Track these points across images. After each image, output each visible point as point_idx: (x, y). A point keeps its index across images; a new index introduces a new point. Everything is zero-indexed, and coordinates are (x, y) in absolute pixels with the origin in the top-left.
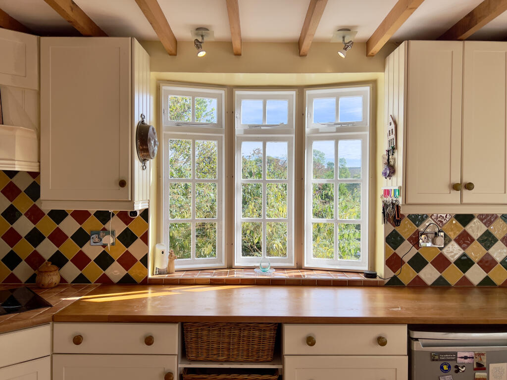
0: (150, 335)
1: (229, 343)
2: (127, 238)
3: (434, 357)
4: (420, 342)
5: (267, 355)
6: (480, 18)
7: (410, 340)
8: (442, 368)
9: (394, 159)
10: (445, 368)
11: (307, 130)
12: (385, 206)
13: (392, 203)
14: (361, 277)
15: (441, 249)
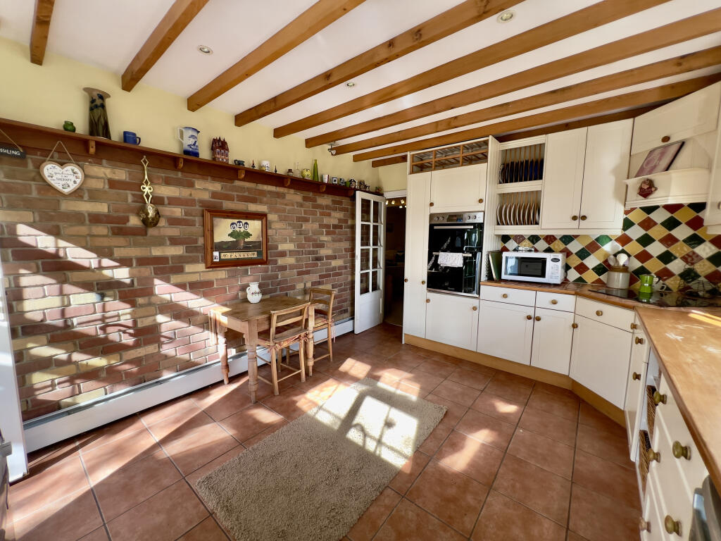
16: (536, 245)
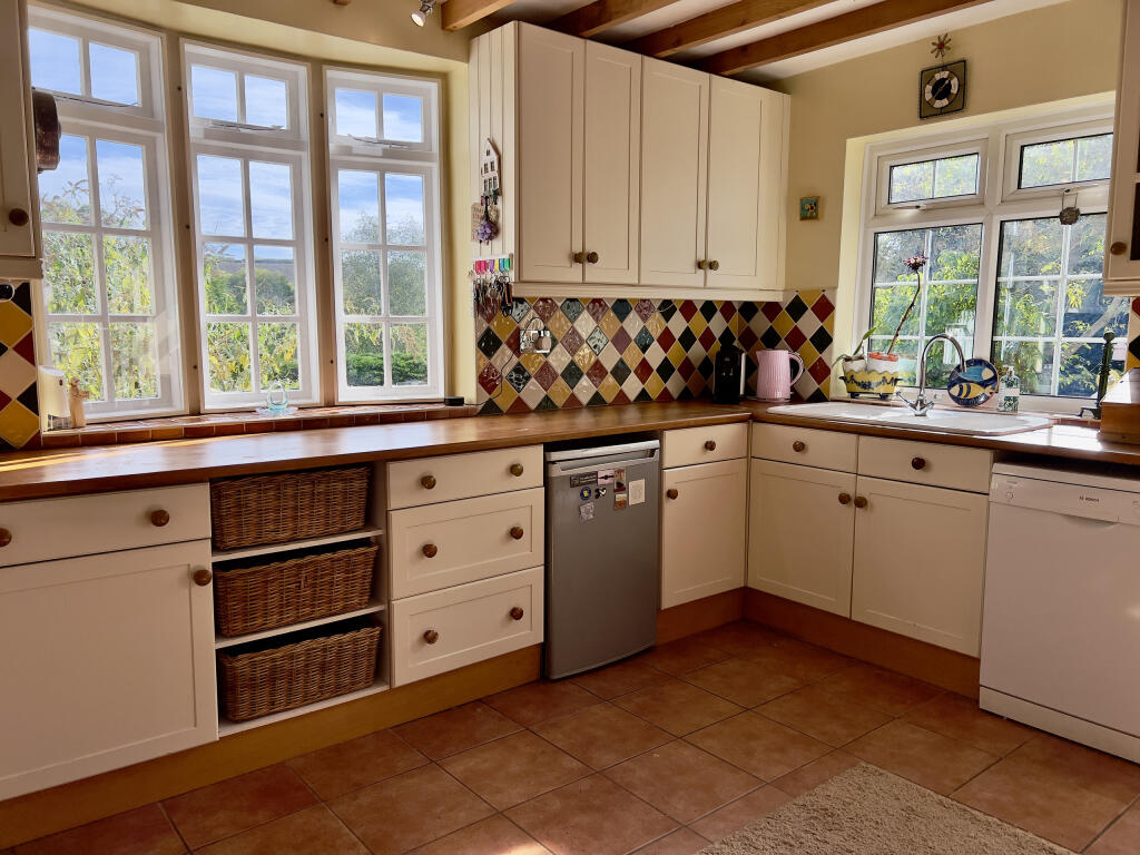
0: (157, 509)
1: (296, 508)
3: (574, 482)
4: (558, 465)
5: (358, 519)
6: (617, 13)
7: (547, 464)
8: (582, 494)
9: (497, 211)
10: (586, 494)
11: (332, 147)
12: (480, 290)
13: (497, 282)
15: (546, 355)
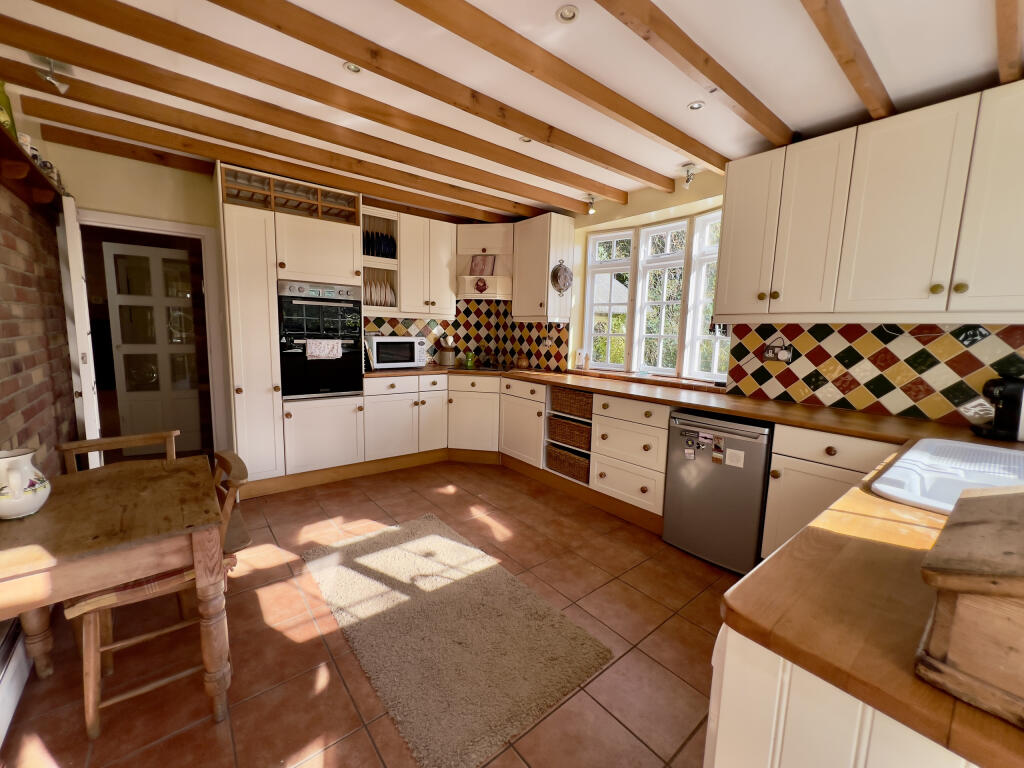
0: (533, 389)
2: (559, 342)
3: (682, 433)
4: (678, 420)
10: (690, 443)
14: (712, 385)
16: (382, 329)
